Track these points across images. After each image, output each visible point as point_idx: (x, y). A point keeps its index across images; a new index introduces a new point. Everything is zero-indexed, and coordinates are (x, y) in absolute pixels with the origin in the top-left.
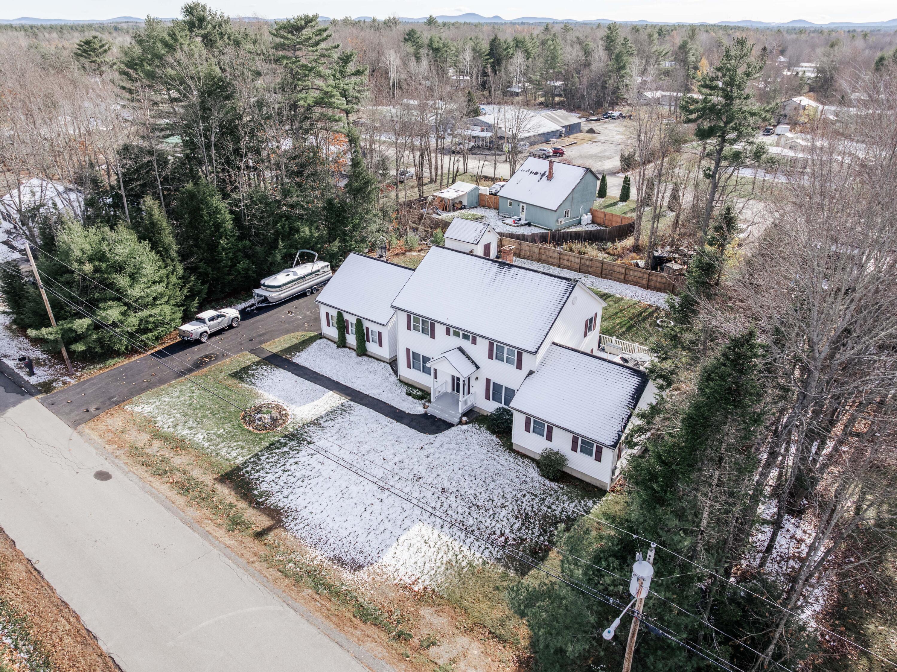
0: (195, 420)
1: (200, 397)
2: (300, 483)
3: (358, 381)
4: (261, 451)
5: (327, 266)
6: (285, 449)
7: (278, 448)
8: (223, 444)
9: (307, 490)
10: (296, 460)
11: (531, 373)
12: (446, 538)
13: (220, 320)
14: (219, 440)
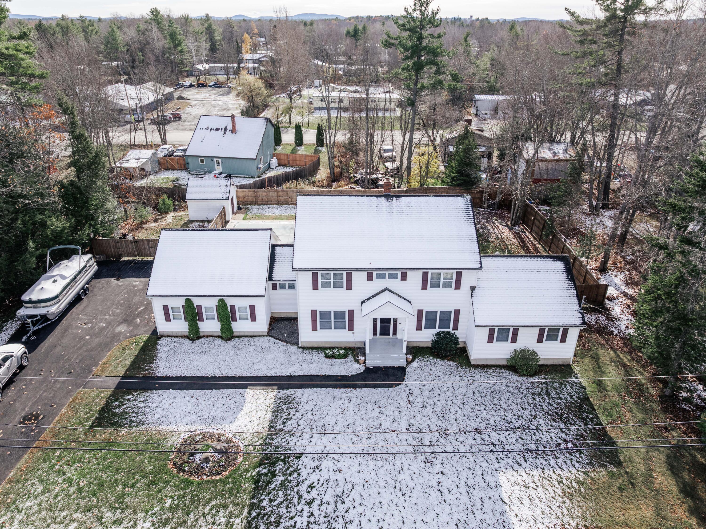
0: (112, 509)
1: (82, 475)
2: (342, 508)
3: (262, 365)
4: (253, 497)
5: (91, 259)
6: (280, 479)
7: (269, 482)
8: (192, 515)
9: (360, 509)
10: (307, 483)
11: (473, 289)
12: (536, 473)
13: (8, 363)
14: (180, 514)
